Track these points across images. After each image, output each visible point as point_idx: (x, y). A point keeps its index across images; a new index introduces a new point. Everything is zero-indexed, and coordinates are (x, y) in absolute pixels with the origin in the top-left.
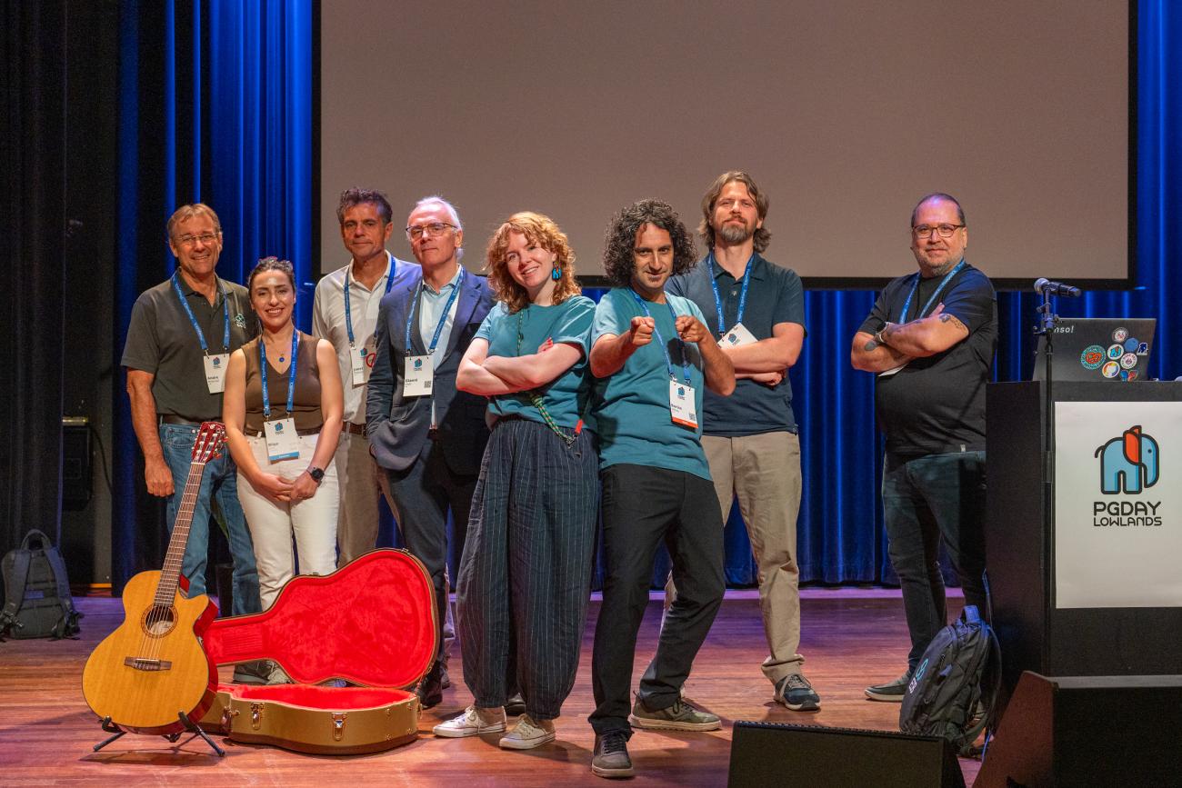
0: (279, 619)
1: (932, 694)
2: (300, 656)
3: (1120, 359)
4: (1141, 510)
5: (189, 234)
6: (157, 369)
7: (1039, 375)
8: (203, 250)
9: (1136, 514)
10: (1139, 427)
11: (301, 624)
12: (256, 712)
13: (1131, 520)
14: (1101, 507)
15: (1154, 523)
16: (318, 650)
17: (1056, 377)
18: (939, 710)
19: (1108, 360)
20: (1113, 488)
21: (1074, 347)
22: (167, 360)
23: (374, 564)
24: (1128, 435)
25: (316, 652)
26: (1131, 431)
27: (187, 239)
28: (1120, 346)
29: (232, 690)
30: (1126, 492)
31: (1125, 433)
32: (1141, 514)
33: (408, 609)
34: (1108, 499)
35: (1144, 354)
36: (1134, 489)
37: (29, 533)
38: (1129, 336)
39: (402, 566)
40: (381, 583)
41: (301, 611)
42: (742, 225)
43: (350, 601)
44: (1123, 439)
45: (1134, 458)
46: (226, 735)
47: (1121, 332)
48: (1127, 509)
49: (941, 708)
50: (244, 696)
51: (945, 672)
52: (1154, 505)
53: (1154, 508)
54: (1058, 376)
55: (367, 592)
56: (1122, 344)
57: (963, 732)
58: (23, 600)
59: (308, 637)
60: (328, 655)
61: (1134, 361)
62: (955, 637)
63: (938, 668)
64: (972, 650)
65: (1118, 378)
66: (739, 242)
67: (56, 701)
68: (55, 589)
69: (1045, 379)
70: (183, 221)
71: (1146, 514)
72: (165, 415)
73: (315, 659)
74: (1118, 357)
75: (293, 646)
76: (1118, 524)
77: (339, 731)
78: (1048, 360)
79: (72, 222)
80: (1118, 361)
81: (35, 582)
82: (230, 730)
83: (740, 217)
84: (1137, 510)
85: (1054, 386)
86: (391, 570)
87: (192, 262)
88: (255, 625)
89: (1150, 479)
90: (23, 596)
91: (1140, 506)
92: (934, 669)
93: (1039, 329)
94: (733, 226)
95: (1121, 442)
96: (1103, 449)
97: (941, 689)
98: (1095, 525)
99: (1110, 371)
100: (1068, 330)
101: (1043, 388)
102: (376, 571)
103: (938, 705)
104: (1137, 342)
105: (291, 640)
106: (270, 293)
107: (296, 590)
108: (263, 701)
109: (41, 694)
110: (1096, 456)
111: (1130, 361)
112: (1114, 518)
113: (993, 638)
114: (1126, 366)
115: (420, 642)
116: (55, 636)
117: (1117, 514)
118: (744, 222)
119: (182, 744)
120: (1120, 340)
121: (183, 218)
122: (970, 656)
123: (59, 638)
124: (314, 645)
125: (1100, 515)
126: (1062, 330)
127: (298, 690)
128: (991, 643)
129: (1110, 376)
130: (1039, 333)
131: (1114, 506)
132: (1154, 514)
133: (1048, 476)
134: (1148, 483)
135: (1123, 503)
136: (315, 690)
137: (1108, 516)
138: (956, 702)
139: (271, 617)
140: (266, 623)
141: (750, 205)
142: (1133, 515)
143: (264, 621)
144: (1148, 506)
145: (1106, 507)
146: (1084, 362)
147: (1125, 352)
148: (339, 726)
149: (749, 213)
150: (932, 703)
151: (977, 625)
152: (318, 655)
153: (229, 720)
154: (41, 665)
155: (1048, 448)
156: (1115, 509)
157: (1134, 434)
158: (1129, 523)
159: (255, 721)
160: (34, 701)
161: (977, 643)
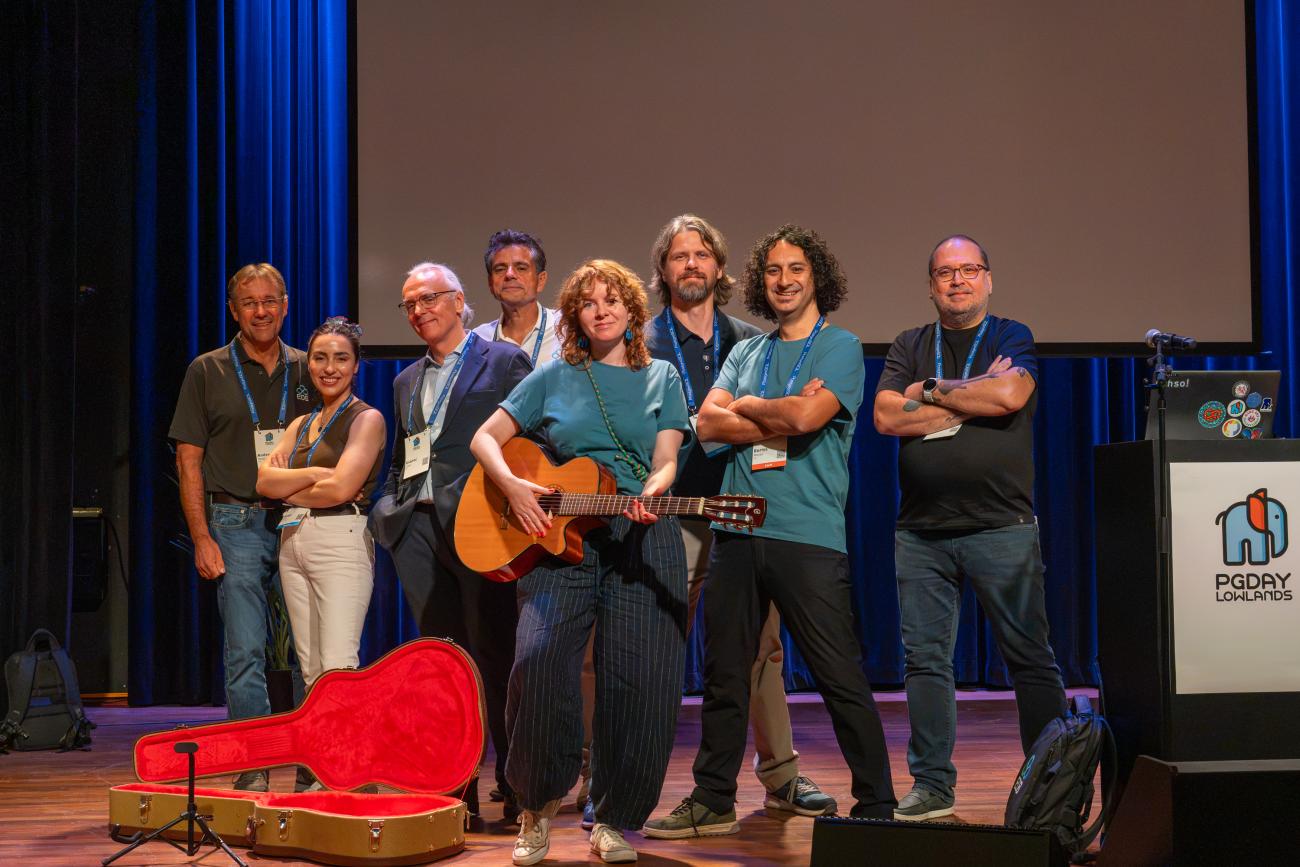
0: (310, 719)
1: (1039, 794)
2: (334, 760)
3: (1242, 417)
4: (1269, 583)
5: (250, 298)
6: (207, 443)
7: (1152, 433)
8: (265, 316)
9: (1264, 587)
10: (1264, 491)
11: (334, 725)
12: (283, 821)
13: (1258, 594)
14: (1222, 579)
15: (1284, 597)
16: (353, 752)
17: (1169, 436)
18: (1049, 811)
19: (1228, 417)
20: (1238, 559)
21: (1189, 402)
22: (216, 435)
23: (416, 655)
24: (1253, 500)
25: (351, 754)
26: (1255, 495)
27: (249, 304)
28: (1242, 402)
29: (258, 798)
30: (1252, 563)
31: (1250, 497)
32: (1269, 587)
33: (453, 705)
34: (1231, 571)
35: (1269, 410)
36: (1261, 560)
37: (36, 633)
38: (1251, 391)
39: (446, 657)
40: (423, 677)
41: (333, 709)
42: (701, 281)
43: (388, 698)
44: (1247, 503)
45: (1260, 526)
46: (250, 848)
47: (1242, 386)
48: (1253, 581)
49: (1051, 808)
50: (270, 804)
51: (1053, 769)
52: (1283, 577)
53: (1283, 581)
54: (1171, 435)
55: (407, 686)
56: (1244, 399)
57: (1076, 836)
58: (29, 707)
59: (342, 739)
60: (364, 758)
61: (1258, 419)
62: (1064, 729)
63: (1046, 764)
64: (1084, 744)
65: (1240, 436)
66: (700, 301)
67: (62, 815)
68: (64, 695)
69: (1158, 438)
70: (244, 284)
71: (1274, 587)
72: (214, 493)
73: (349, 763)
74: (1239, 415)
75: (325, 748)
76: (1243, 599)
77: (376, 841)
78: (1160, 416)
79: (83, 289)
80: (1240, 418)
81: (41, 688)
82: (254, 842)
83: (697, 273)
84: (1264, 583)
85: (1167, 445)
86: (434, 662)
87: (252, 328)
88: (283, 726)
89: (1278, 550)
90: (29, 703)
91: (1267, 579)
92: (1041, 766)
93: (1150, 382)
94: (691, 285)
95: (1245, 507)
96: (1224, 515)
97: (1049, 789)
98: (1218, 600)
99: (1231, 430)
100: (1183, 384)
101: (1156, 448)
102: (417, 664)
103: (1047, 806)
104: (1260, 396)
105: (323, 741)
106: (328, 359)
107: (329, 685)
108: (292, 809)
109: (45, 807)
110: (1217, 523)
111: (1253, 418)
112: (1239, 592)
113: (1107, 730)
114: (1250, 424)
115: (467, 743)
116: (63, 748)
117: (1242, 587)
118: (703, 277)
119: (202, 858)
120: (1241, 394)
121: (244, 280)
122: (1082, 750)
123: (69, 750)
124: (350, 748)
125: (1223, 589)
126: (1176, 384)
127: (331, 798)
128: (1105, 733)
129: (1231, 435)
130: (1150, 386)
131: (1240, 578)
132: (1284, 586)
133: (1164, 547)
134: (1276, 552)
135: (1248, 575)
136: (350, 797)
137: (1232, 590)
138: (1067, 803)
139: (300, 718)
140: (295, 723)
141: (707, 256)
142: (1260, 589)
143: (293, 720)
144: (1277, 579)
145: (1230, 580)
146: (1202, 420)
147: (1247, 409)
148: (375, 835)
149: (707, 265)
150: (1040, 804)
151: (1088, 715)
152: (354, 758)
153: (254, 830)
154: (48, 777)
155: (1163, 514)
156: (1240, 582)
157: (1259, 498)
158: (1256, 597)
159: (283, 831)
160: (37, 815)
161: (1089, 737)
